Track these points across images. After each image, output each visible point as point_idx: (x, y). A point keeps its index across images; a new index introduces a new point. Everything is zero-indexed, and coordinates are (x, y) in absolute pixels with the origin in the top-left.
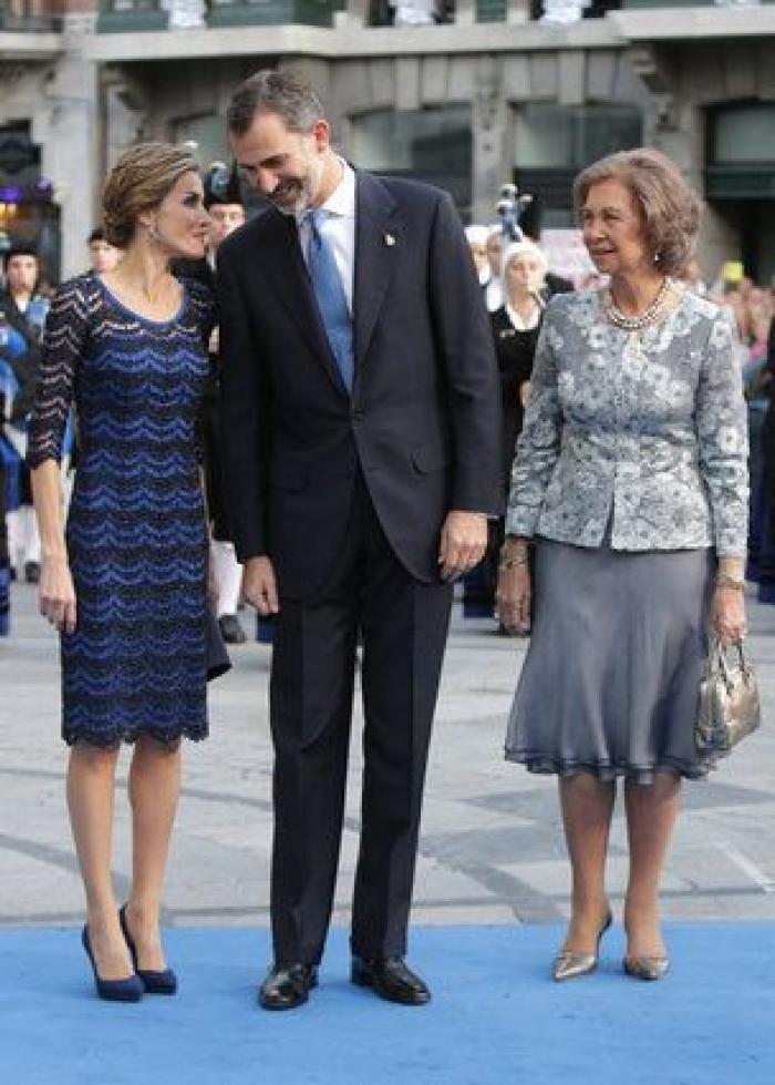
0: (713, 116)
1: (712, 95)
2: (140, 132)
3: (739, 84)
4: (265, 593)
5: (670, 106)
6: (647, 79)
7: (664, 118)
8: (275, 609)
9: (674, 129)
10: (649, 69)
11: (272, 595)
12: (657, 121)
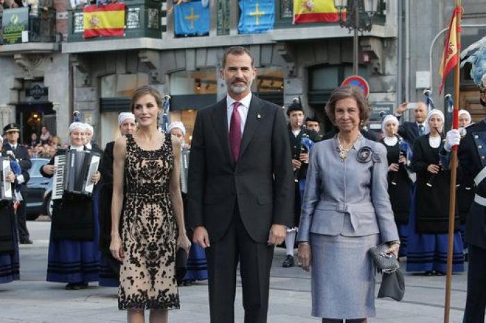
0: (311, 71)
1: (311, 63)
2: (86, 81)
3: (321, 58)
4: (204, 240)
5: (293, 68)
6: (283, 56)
7: (291, 72)
8: (209, 245)
9: (295, 77)
10: (284, 53)
11: (207, 240)
12: (289, 73)
